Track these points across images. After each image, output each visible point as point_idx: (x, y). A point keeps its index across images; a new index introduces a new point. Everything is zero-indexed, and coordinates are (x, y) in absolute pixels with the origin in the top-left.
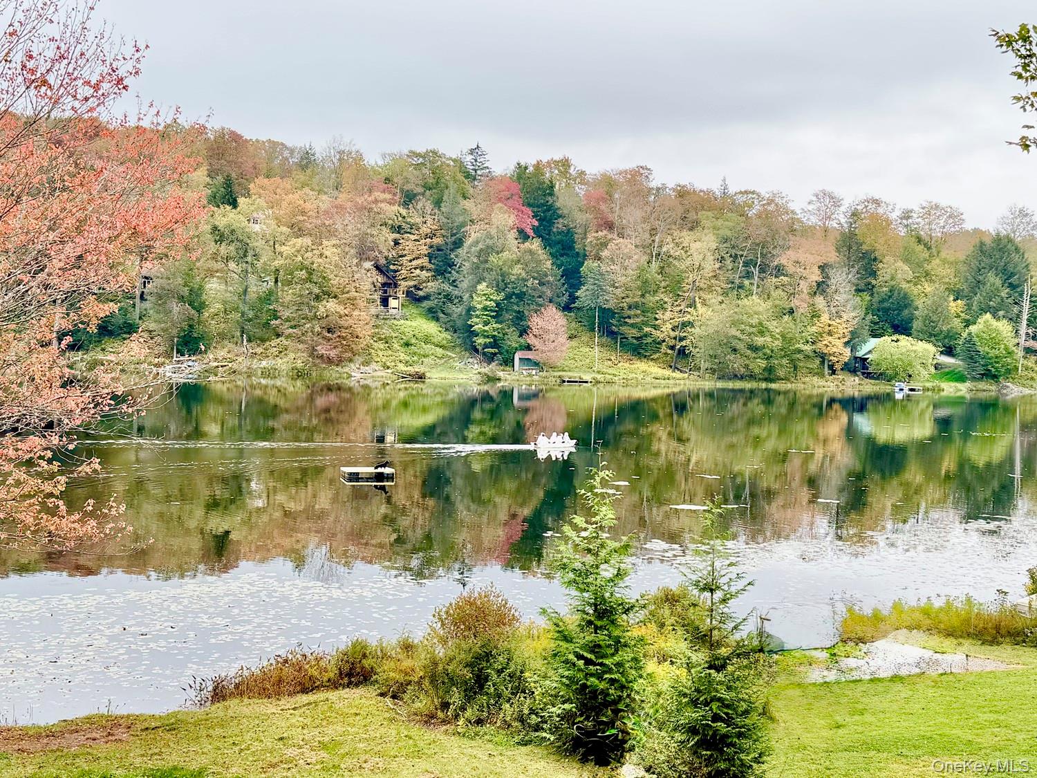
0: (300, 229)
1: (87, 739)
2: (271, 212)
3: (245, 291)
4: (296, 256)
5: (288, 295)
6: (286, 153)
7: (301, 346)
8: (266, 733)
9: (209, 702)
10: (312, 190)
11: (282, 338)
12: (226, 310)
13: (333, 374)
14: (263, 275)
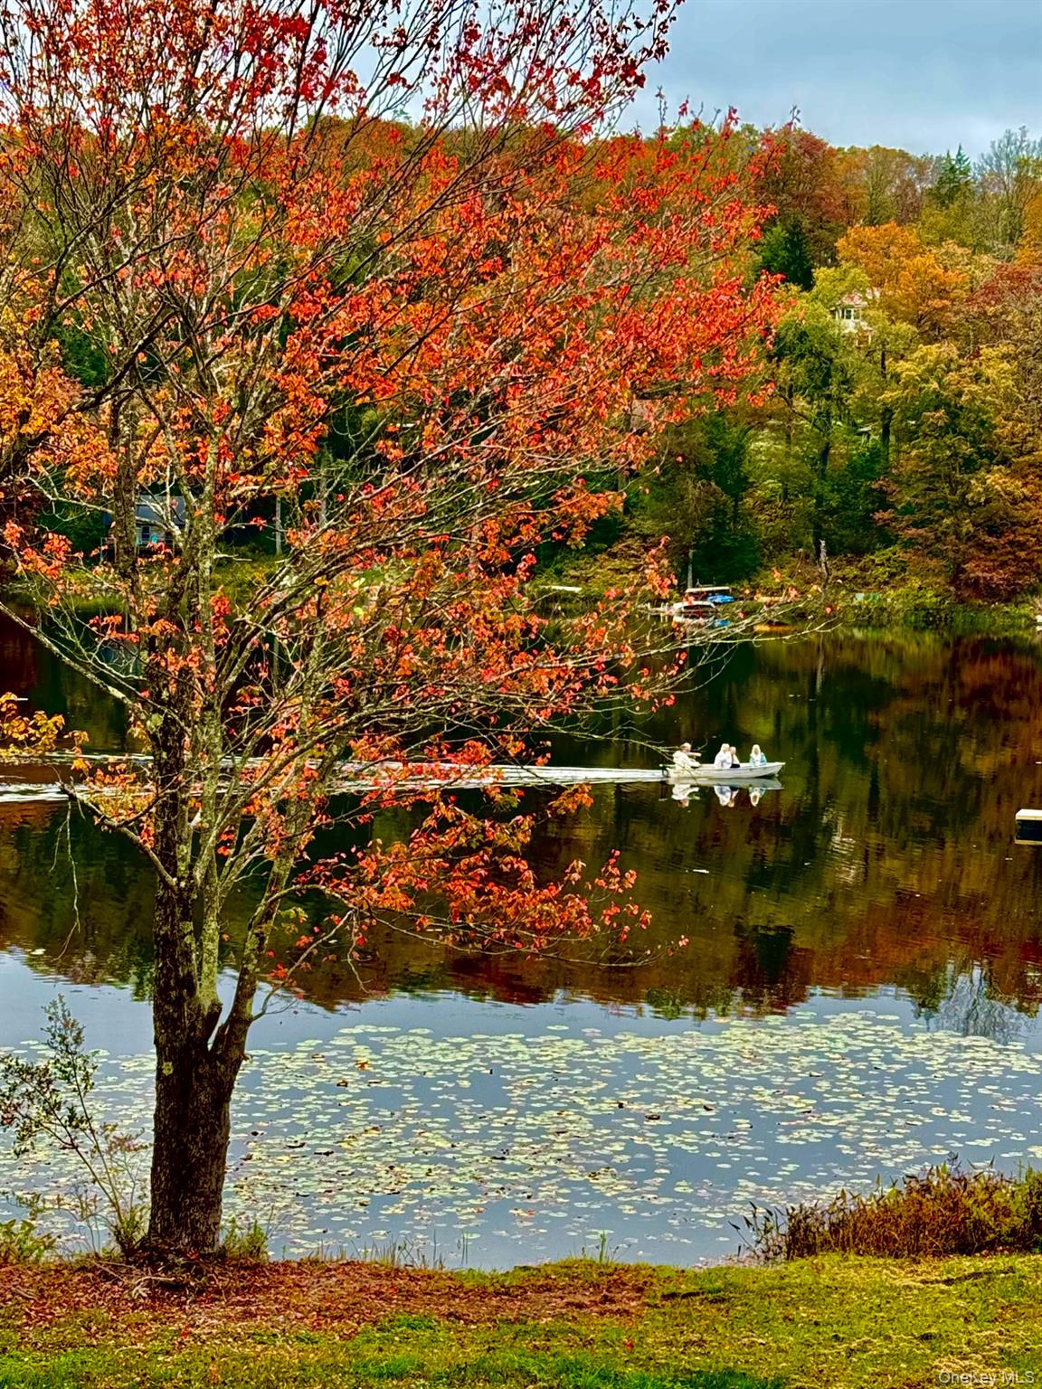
0: (934, 326)
1: (568, 1304)
2: (877, 294)
3: (825, 454)
4: (927, 381)
5: (909, 458)
6: (910, 174)
7: (933, 563)
8: (896, 1324)
9: (783, 1256)
10: (962, 244)
11: (897, 548)
12: (786, 492)
13: (997, 619)
14: (859, 421)
